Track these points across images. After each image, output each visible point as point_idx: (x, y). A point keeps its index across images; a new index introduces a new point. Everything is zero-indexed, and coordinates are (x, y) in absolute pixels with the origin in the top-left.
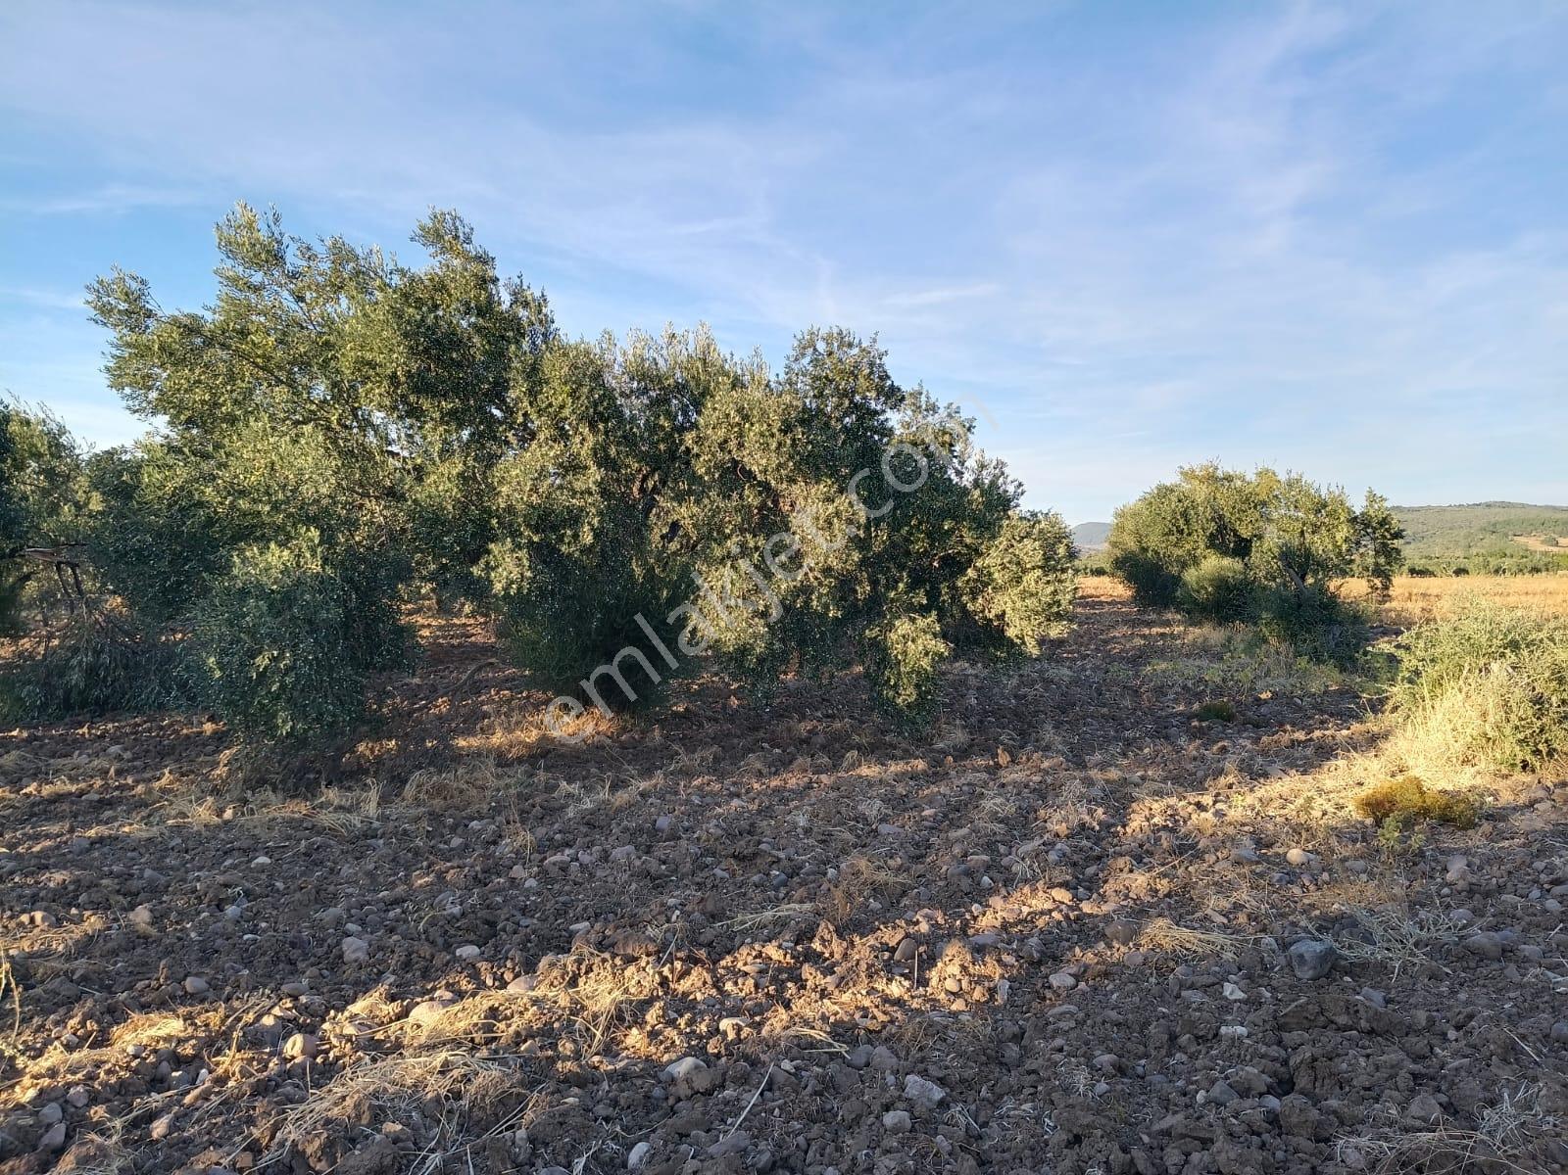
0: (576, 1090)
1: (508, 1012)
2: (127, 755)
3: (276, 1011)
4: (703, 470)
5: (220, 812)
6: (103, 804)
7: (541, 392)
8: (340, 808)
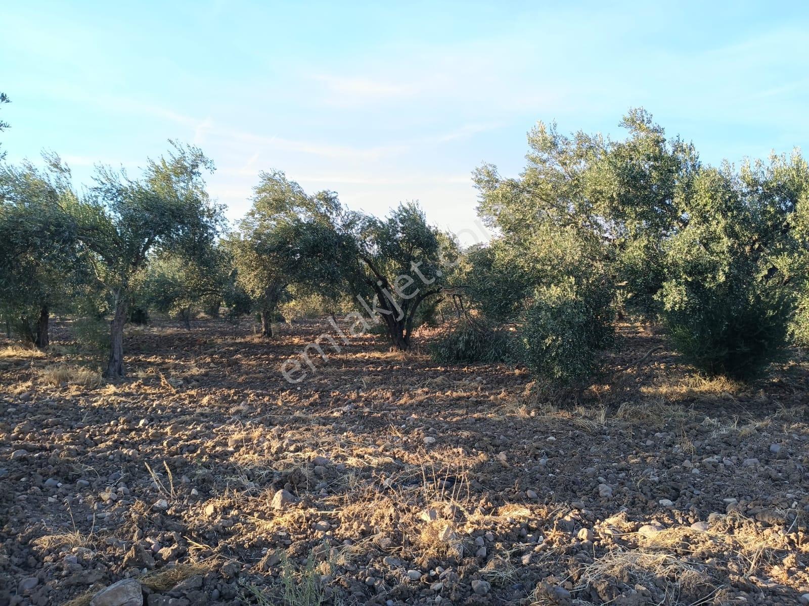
0: (744, 593)
1: (696, 540)
2: (484, 382)
3: (571, 514)
4: (798, 236)
5: (529, 413)
6: (478, 403)
7: (692, 198)
8: (585, 417)
